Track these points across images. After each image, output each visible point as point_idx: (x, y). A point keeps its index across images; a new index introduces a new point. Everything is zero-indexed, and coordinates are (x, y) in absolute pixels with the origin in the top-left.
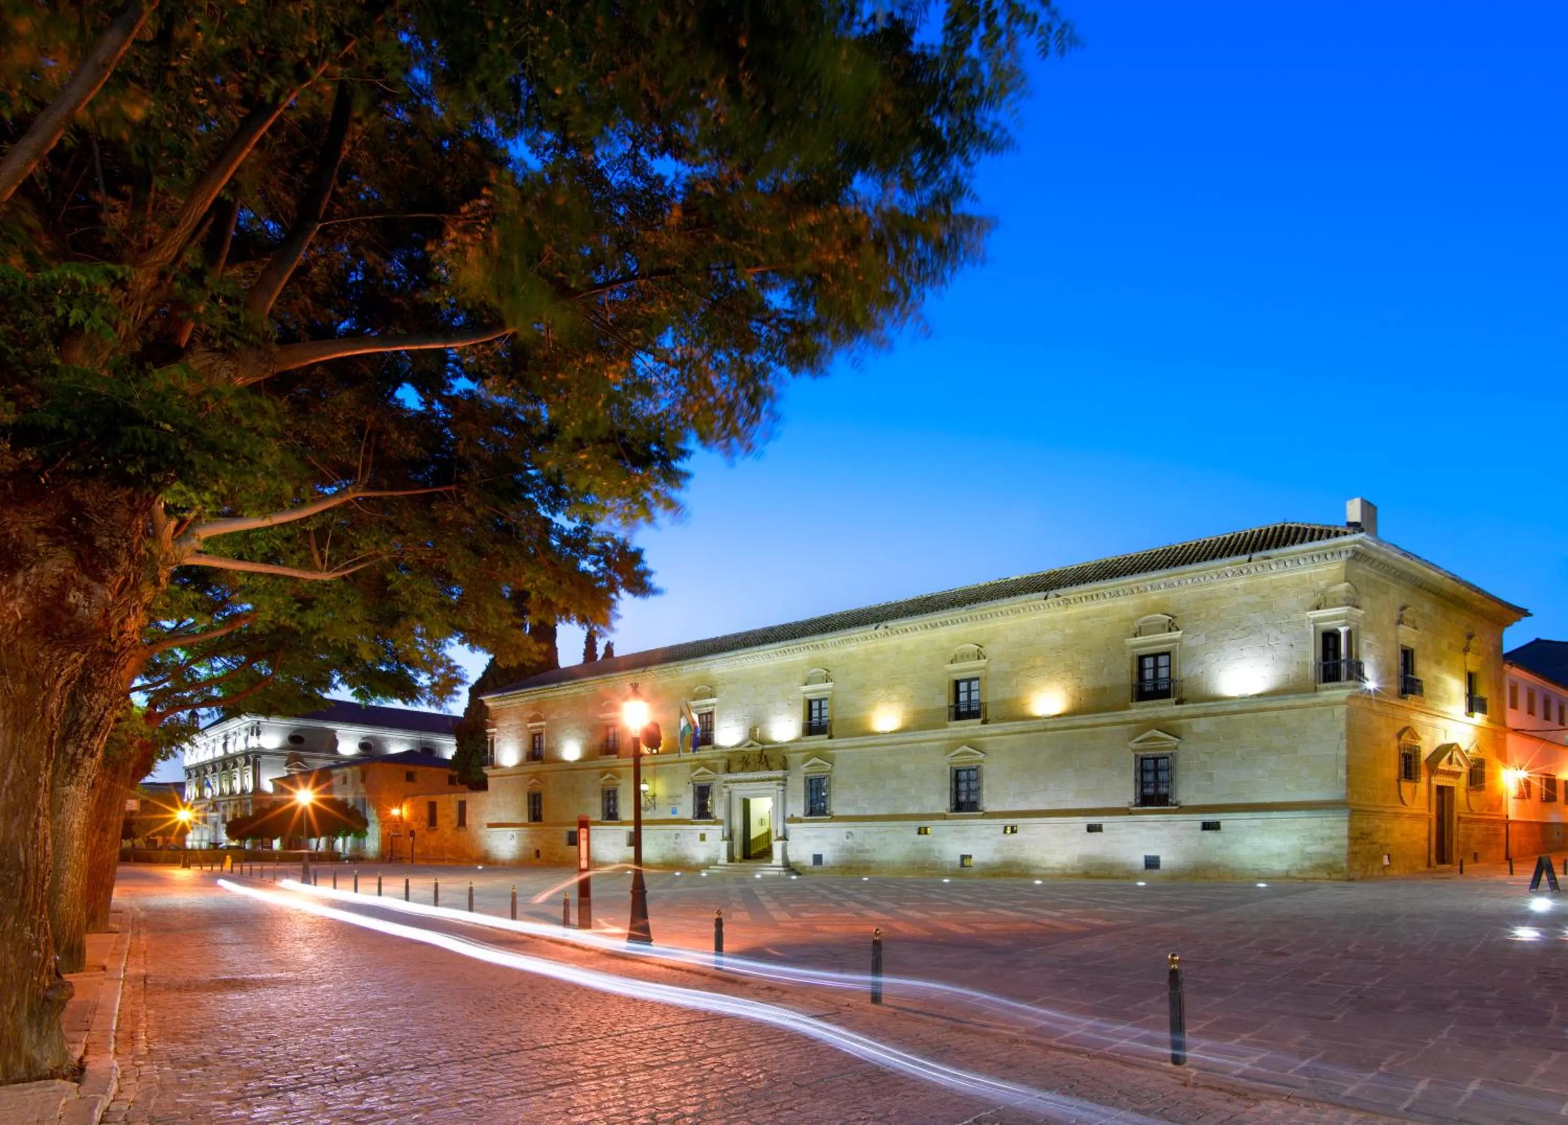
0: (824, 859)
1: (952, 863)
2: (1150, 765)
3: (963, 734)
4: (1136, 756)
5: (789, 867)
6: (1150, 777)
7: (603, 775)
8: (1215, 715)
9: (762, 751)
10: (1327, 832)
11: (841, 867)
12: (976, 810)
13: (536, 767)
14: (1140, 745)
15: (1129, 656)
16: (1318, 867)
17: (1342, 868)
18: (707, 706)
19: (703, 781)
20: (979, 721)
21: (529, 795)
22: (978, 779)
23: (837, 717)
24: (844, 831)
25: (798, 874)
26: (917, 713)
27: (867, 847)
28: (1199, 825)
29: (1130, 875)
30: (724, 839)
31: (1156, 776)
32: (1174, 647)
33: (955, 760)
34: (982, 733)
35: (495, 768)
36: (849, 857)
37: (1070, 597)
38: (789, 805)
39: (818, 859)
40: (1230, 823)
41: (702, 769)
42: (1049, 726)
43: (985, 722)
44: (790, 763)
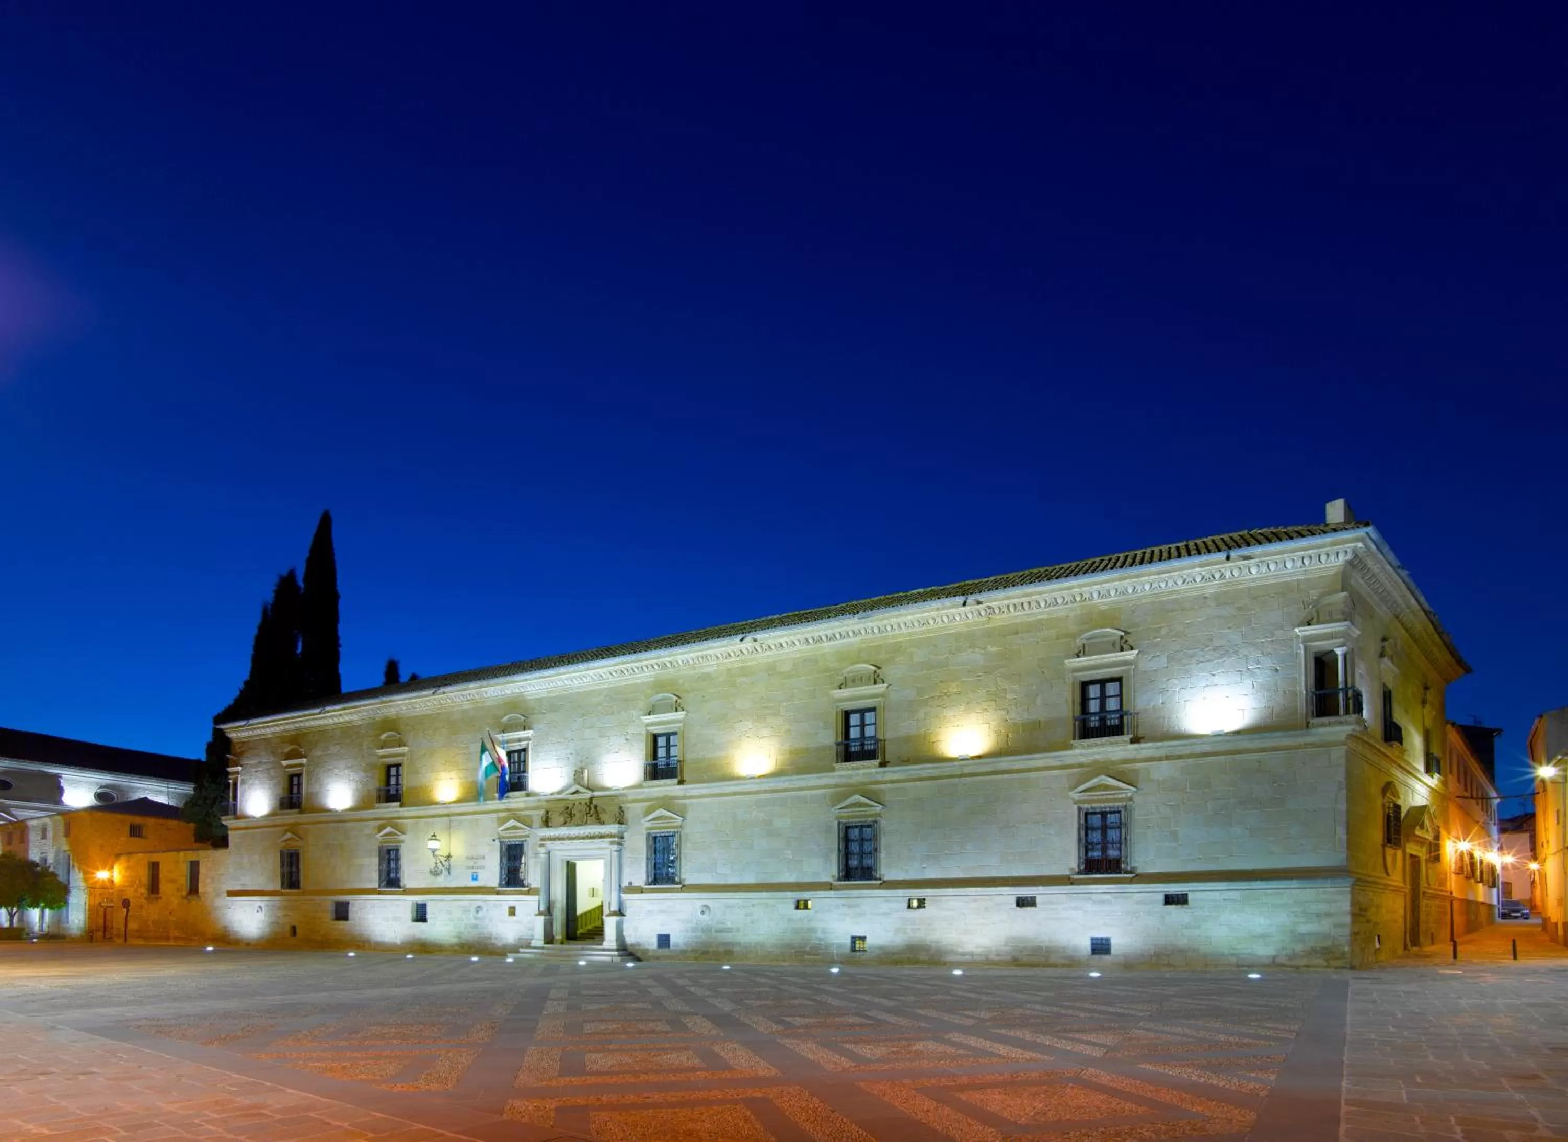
0: (672, 940)
1: (840, 946)
2: (1096, 820)
3: (854, 781)
4: (1080, 809)
5: (626, 951)
6: (1096, 836)
7: (381, 828)
8: (1180, 757)
9: (591, 799)
10: (1323, 908)
11: (693, 951)
12: (871, 877)
13: (292, 817)
14: (1085, 796)
15: (1069, 681)
16: (1313, 952)
17: (1344, 953)
18: (520, 740)
19: (513, 838)
20: (876, 762)
21: (282, 853)
22: (874, 838)
23: (689, 757)
24: (699, 904)
25: (638, 959)
26: (794, 752)
27: (729, 925)
28: (1161, 898)
29: (1072, 962)
30: (540, 914)
31: (1104, 834)
32: (1128, 671)
33: (844, 813)
34: (879, 778)
35: (237, 817)
36: (704, 937)
37: (994, 604)
38: (626, 871)
39: (664, 940)
40: (1199, 895)
41: (512, 823)
42: (966, 771)
43: (883, 764)
44: (629, 815)
